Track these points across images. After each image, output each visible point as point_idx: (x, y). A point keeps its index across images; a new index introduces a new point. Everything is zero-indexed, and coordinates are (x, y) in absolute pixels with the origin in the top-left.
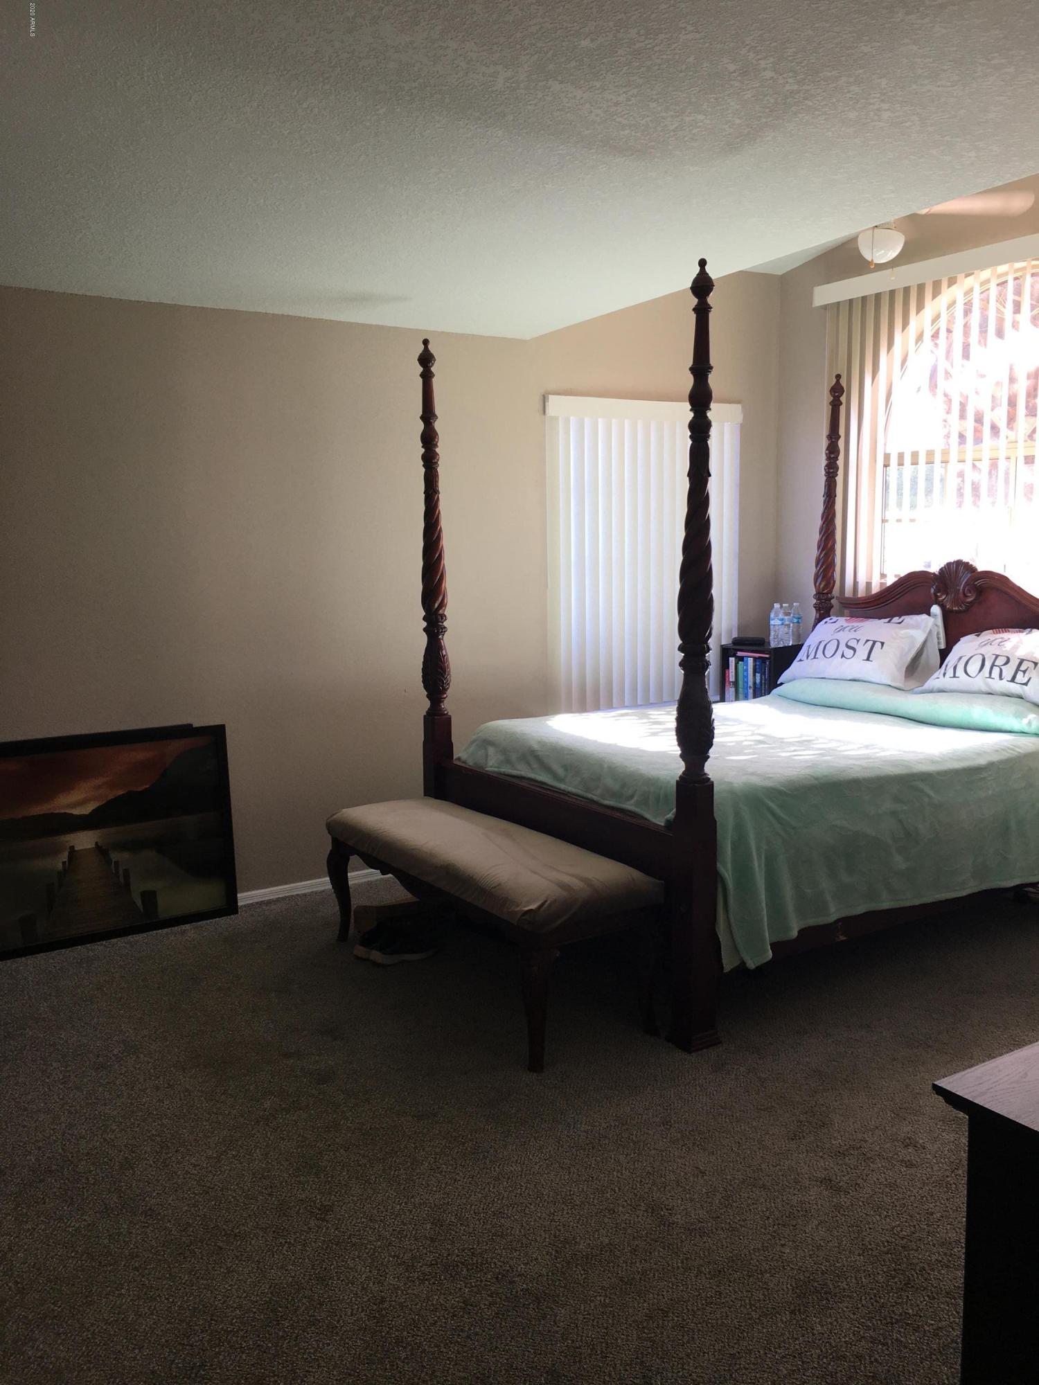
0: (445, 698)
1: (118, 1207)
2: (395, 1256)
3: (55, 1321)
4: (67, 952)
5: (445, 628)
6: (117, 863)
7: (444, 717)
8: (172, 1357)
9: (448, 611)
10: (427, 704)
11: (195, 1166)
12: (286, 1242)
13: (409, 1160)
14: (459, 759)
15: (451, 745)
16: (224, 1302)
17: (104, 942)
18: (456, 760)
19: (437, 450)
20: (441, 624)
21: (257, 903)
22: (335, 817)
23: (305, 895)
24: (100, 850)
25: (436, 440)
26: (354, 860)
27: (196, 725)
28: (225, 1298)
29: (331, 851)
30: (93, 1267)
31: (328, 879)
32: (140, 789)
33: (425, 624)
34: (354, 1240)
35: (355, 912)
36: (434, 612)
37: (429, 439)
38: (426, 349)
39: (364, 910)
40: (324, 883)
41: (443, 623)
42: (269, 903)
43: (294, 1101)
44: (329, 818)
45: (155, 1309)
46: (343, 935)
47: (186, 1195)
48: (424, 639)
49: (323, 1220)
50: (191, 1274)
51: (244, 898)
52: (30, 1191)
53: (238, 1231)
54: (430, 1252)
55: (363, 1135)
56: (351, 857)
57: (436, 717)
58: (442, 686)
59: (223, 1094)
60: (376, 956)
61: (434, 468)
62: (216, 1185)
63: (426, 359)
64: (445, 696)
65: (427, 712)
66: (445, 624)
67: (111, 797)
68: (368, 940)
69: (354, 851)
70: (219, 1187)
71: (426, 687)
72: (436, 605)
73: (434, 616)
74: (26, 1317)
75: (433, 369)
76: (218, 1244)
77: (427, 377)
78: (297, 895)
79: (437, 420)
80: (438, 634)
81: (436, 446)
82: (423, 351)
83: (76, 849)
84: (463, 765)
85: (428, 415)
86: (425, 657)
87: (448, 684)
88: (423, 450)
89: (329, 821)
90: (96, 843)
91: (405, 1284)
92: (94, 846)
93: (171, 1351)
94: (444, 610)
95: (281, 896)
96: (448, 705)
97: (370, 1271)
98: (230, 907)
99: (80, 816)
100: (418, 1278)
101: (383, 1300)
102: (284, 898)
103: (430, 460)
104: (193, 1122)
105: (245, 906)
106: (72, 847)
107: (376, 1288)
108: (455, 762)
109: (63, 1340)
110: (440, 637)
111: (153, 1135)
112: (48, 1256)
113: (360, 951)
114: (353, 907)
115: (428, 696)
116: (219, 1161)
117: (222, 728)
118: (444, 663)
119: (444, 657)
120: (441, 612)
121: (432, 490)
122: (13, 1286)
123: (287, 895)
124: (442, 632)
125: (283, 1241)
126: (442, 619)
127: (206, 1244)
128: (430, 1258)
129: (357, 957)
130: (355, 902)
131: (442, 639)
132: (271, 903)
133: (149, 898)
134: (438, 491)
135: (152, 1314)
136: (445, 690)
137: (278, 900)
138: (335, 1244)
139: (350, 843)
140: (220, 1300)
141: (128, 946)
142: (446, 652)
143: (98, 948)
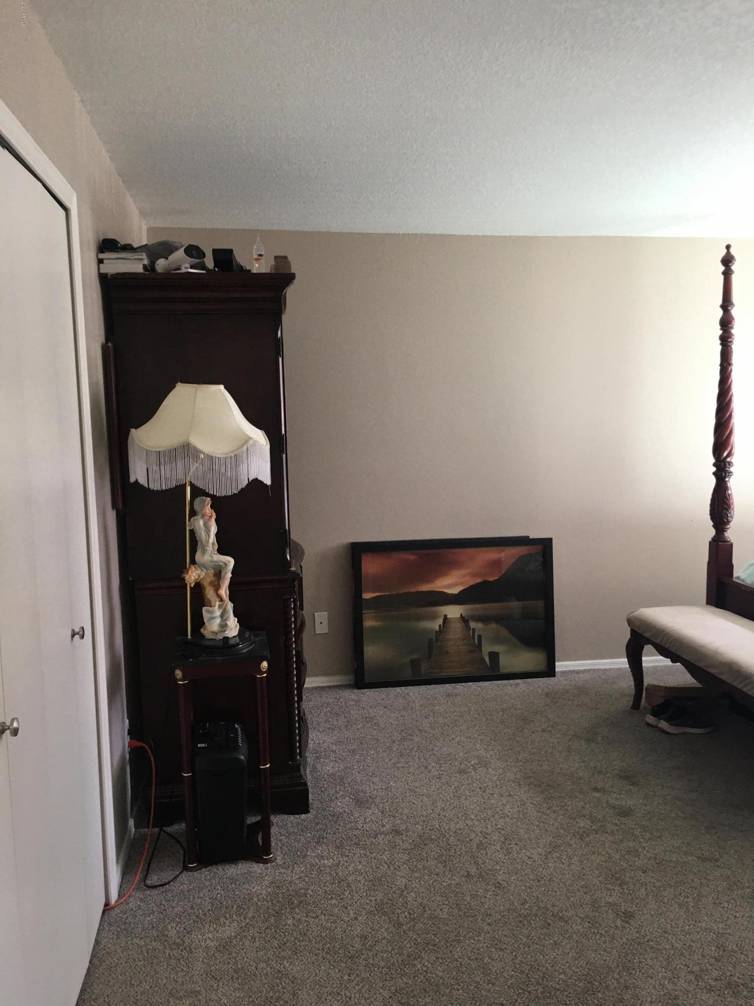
0: (728, 528)
1: (476, 875)
2: (685, 965)
3: (435, 948)
4: (440, 687)
5: (731, 472)
6: (474, 630)
7: (727, 543)
8: (515, 997)
9: (734, 459)
10: (713, 532)
11: (529, 858)
12: (598, 932)
13: (696, 892)
14: (738, 578)
15: (732, 566)
16: (552, 966)
17: (463, 684)
18: (735, 578)
19: (733, 331)
20: (728, 469)
21: (570, 671)
22: (633, 614)
23: (605, 670)
24: (464, 620)
25: (733, 323)
26: (648, 648)
27: (531, 537)
28: (554, 963)
29: (629, 639)
30: (460, 916)
31: (626, 660)
32: (491, 579)
33: (714, 469)
34: (652, 944)
35: (646, 688)
36: (723, 460)
37: (726, 323)
38: (728, 253)
39: (653, 689)
40: (623, 663)
41: (729, 468)
42: (578, 672)
43: (601, 826)
44: (629, 614)
45: (503, 958)
46: (636, 705)
47: (524, 879)
48: (713, 481)
49: (627, 922)
50: (528, 938)
51: (560, 666)
52: (418, 850)
53: (562, 914)
54: (716, 969)
55: (657, 863)
56: (645, 646)
57: (720, 543)
58: (727, 519)
59: (549, 809)
60: (663, 725)
61: (730, 346)
62: (545, 876)
63: (727, 261)
64: (728, 526)
65: (712, 539)
66: (732, 469)
67: (472, 583)
68: (657, 712)
69: (649, 642)
70: (547, 878)
71: (712, 519)
72: (725, 454)
73: (722, 463)
74: (416, 940)
75: (733, 268)
76: (547, 921)
77: (727, 274)
78: (599, 669)
79: (735, 308)
80: (725, 477)
81: (732, 328)
82: (726, 254)
83: (448, 617)
84: (742, 583)
85: (727, 303)
86: (713, 495)
87: (732, 517)
88: (721, 332)
89: (629, 616)
90: (461, 615)
91: (695, 989)
92: (459, 616)
93: (514, 992)
94: (731, 459)
95: (587, 668)
96: (731, 534)
97: (666, 972)
98: (550, 672)
99: (452, 594)
100: (705, 987)
101: (676, 998)
102: (589, 671)
103: (726, 340)
104: (527, 825)
105: (560, 672)
106: (445, 616)
107: (670, 986)
108: (734, 580)
109: (440, 963)
110: (727, 479)
111: (499, 828)
112: (430, 900)
113: (650, 719)
114: (645, 684)
115: (713, 526)
116: (546, 859)
117: (550, 541)
118: (728, 500)
119: (729, 495)
120: (728, 460)
121: (727, 364)
122: (408, 916)
123: (591, 668)
124: (729, 476)
125: (596, 931)
126: (729, 465)
127: (539, 918)
128: (715, 974)
129: (648, 724)
130: (647, 681)
131: (729, 481)
132: (579, 672)
133: (494, 656)
134: (732, 364)
135: (501, 961)
136: (728, 522)
137: (584, 671)
138: (637, 944)
139: (647, 635)
140: (550, 964)
141: (479, 689)
142: (731, 491)
143: (460, 687)
